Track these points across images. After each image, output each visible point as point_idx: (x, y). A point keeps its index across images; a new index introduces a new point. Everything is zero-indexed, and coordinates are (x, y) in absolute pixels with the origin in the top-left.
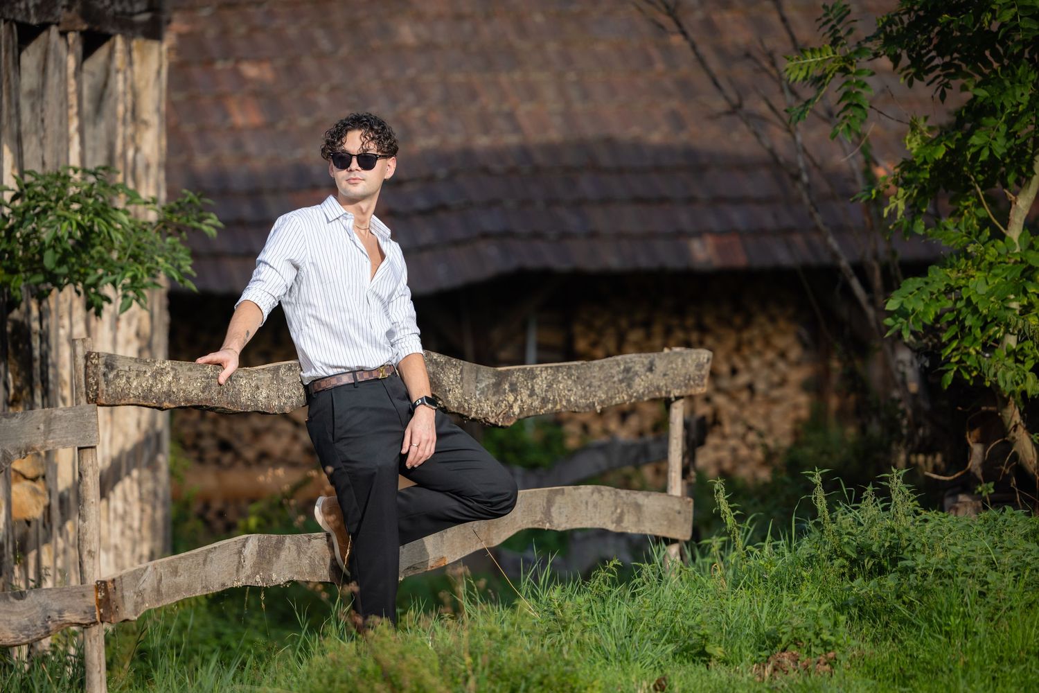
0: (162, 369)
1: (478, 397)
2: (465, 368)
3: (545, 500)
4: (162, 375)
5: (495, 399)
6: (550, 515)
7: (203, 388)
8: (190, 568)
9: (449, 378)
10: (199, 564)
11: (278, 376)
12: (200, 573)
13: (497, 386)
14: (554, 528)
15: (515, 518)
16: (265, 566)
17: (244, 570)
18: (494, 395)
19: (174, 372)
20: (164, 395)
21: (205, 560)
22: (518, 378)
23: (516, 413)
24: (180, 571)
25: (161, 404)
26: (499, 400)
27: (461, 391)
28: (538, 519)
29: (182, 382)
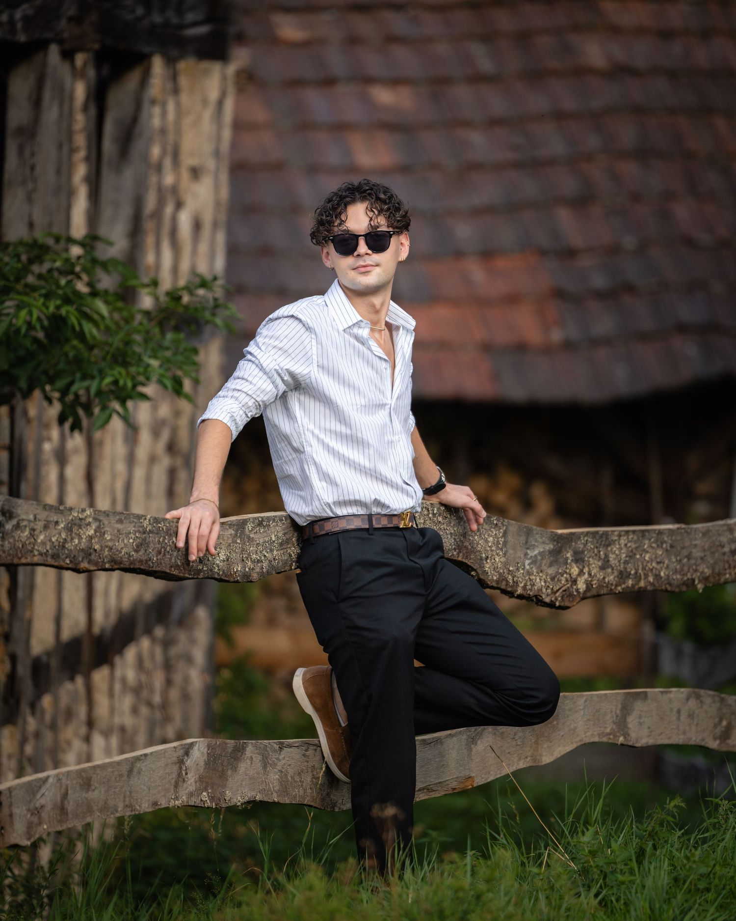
0: (81, 519)
1: (527, 567)
2: (511, 528)
3: (620, 706)
4: (80, 527)
5: (551, 571)
6: (626, 726)
7: (137, 546)
8: (108, 780)
9: (486, 541)
10: (121, 776)
11: (243, 532)
12: (122, 787)
13: (556, 554)
14: (630, 743)
15: (575, 728)
16: (215, 780)
17: (185, 785)
18: (551, 565)
19: (97, 524)
20: (81, 554)
21: (130, 771)
22: (585, 545)
23: (581, 590)
24: (94, 784)
25: (76, 564)
26: (557, 573)
27: (503, 560)
28: (608, 730)
29: (108, 537)
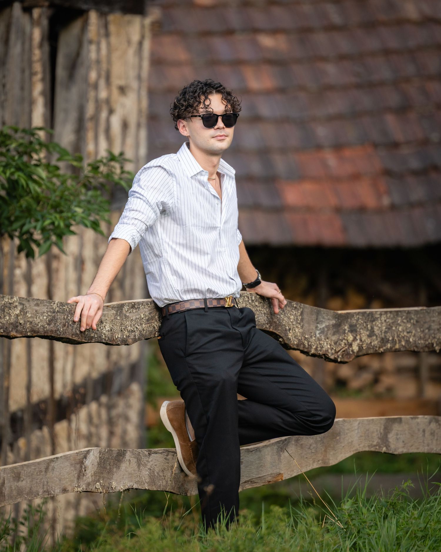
0: (10, 304)
1: (318, 336)
2: (306, 310)
3: (383, 427)
4: (10, 308)
5: (335, 338)
6: (387, 441)
7: (49, 321)
8: (32, 474)
9: (289, 318)
10: (41, 471)
11: (121, 312)
12: (41, 479)
13: (337, 328)
14: (391, 452)
15: (352, 441)
16: (105, 475)
17: (84, 478)
18: (334, 334)
19: (21, 307)
20: (11, 326)
21: (47, 469)
22: (357, 321)
23: (355, 351)
24: (23, 477)
25: (8, 333)
26: (339, 339)
27: (301, 330)
28: (375, 443)
29: (29, 315)
